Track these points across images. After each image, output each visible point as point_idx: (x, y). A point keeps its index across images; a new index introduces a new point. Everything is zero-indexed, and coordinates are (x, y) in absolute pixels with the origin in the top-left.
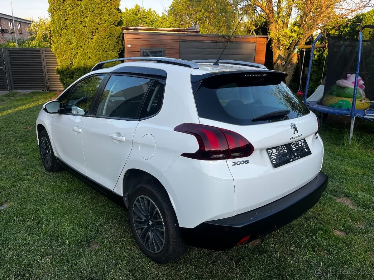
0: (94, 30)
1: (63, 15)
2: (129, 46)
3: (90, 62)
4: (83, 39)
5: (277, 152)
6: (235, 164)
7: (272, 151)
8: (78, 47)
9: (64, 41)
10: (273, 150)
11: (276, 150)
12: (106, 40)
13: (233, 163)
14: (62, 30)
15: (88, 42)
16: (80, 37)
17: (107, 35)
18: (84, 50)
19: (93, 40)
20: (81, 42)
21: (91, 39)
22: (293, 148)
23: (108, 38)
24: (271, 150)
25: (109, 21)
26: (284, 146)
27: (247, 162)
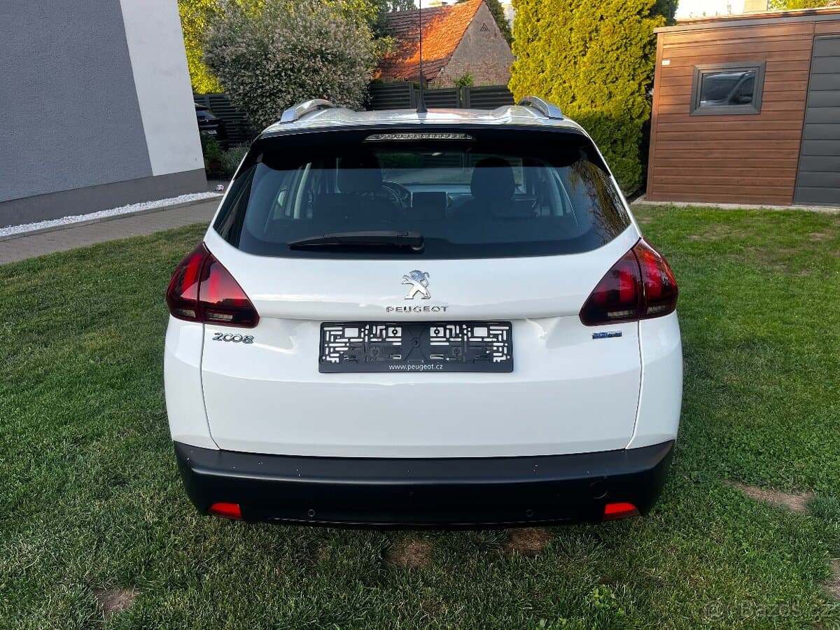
0: (587, 35)
1: (534, 10)
2: (666, 63)
3: (573, 107)
4: (565, 57)
5: (359, 337)
6: (219, 337)
7: (343, 331)
8: (554, 76)
9: (532, 65)
10: (346, 329)
11: (360, 332)
12: (613, 56)
13: (216, 334)
14: (528, 42)
15: (575, 63)
16: (559, 54)
17: (614, 44)
18: (564, 82)
19: (585, 59)
20: (560, 66)
21: (583, 55)
22: (432, 339)
23: (618, 49)
24: (341, 328)
25: (625, 9)
26: (399, 329)
27: (248, 340)
